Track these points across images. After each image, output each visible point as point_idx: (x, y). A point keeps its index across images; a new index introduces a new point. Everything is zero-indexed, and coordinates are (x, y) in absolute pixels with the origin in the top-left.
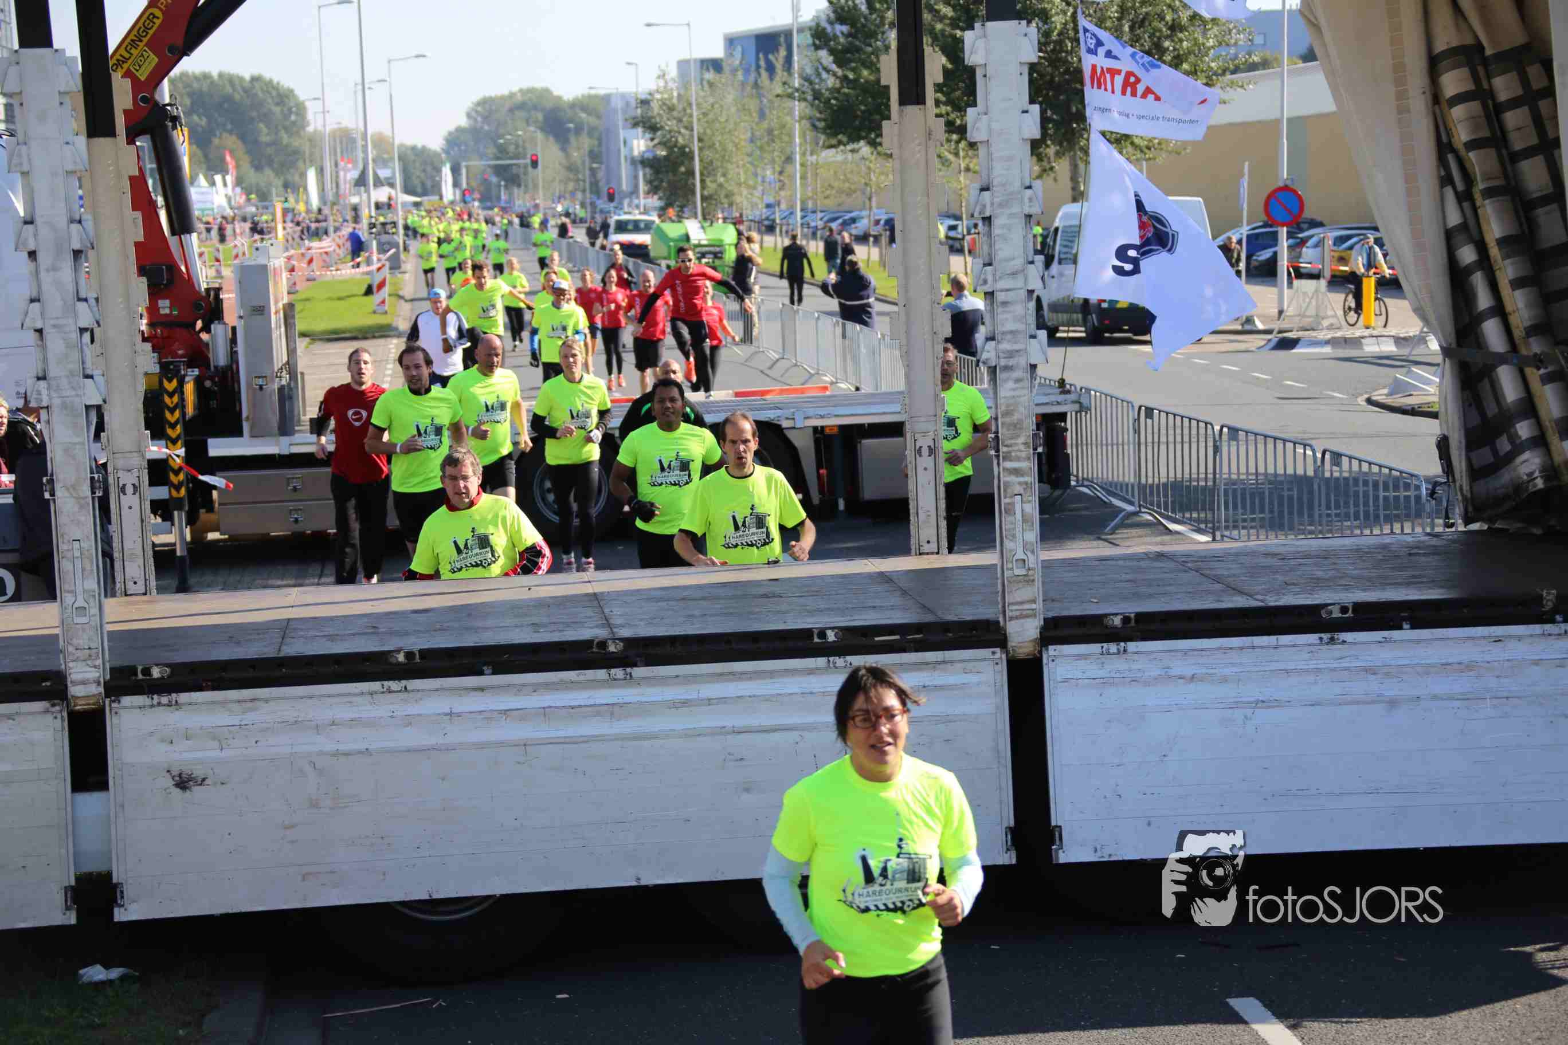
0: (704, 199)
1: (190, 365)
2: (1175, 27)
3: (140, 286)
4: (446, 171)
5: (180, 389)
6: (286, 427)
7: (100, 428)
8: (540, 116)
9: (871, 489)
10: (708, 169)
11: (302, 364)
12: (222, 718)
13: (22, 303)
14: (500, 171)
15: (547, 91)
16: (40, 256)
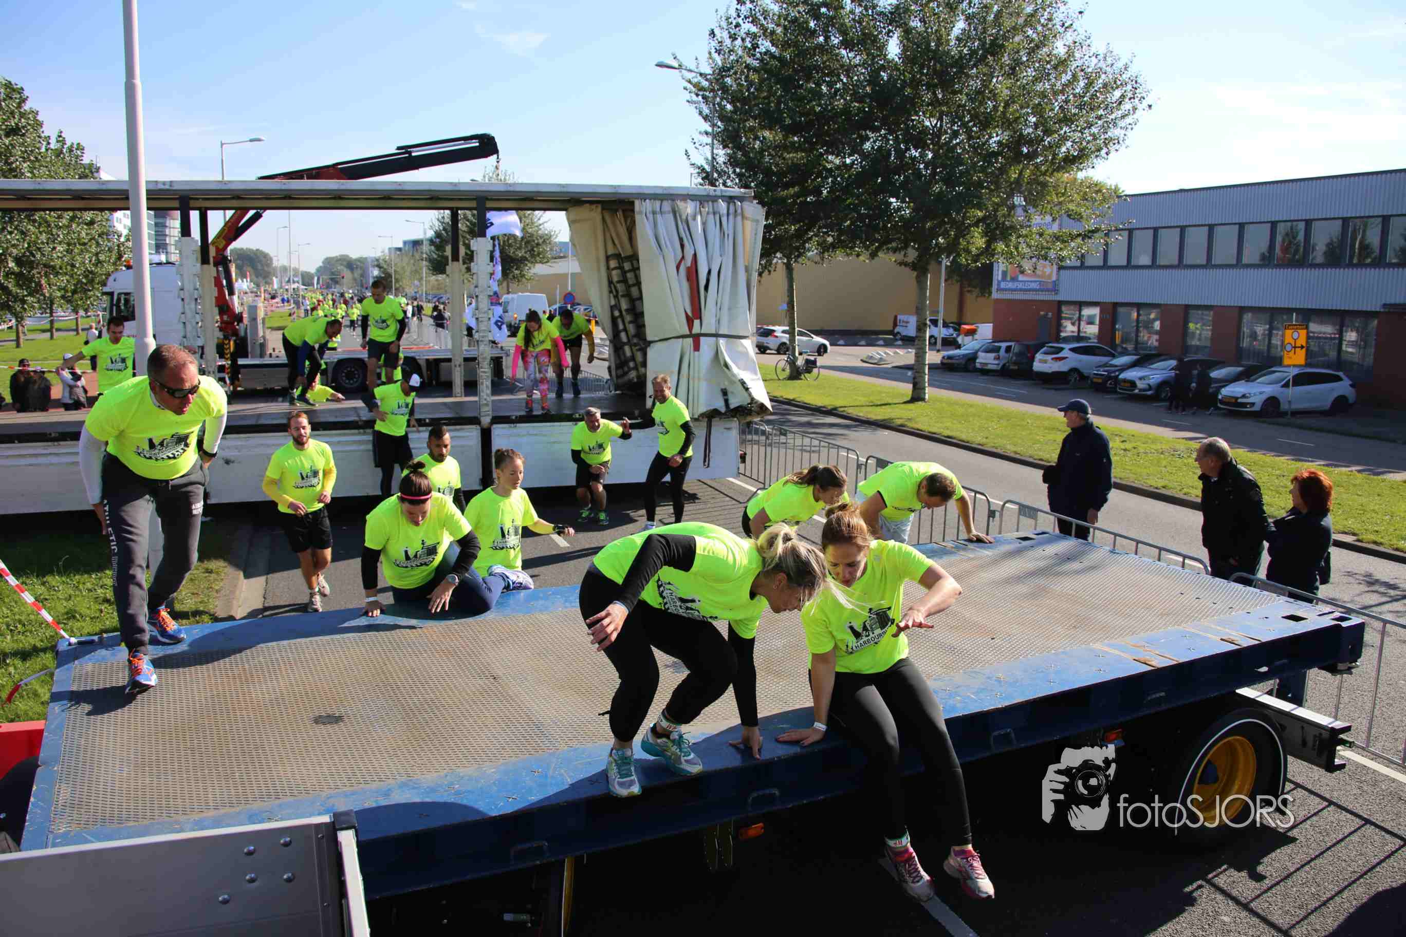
0: (396, 289)
1: (233, 335)
2: (538, 244)
3: (216, 310)
4: (316, 278)
5: (229, 343)
6: (262, 355)
7: (202, 354)
8: (345, 263)
9: (443, 378)
10: (397, 281)
11: (267, 337)
12: (239, 443)
13: (179, 313)
14: (332, 279)
15: (347, 256)
16: (186, 301)
